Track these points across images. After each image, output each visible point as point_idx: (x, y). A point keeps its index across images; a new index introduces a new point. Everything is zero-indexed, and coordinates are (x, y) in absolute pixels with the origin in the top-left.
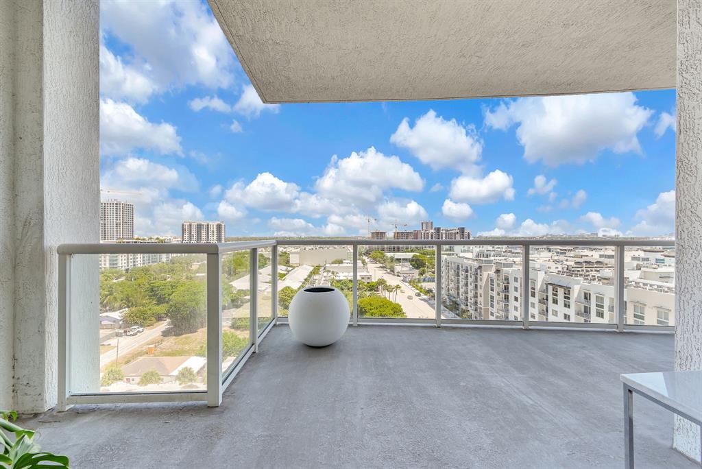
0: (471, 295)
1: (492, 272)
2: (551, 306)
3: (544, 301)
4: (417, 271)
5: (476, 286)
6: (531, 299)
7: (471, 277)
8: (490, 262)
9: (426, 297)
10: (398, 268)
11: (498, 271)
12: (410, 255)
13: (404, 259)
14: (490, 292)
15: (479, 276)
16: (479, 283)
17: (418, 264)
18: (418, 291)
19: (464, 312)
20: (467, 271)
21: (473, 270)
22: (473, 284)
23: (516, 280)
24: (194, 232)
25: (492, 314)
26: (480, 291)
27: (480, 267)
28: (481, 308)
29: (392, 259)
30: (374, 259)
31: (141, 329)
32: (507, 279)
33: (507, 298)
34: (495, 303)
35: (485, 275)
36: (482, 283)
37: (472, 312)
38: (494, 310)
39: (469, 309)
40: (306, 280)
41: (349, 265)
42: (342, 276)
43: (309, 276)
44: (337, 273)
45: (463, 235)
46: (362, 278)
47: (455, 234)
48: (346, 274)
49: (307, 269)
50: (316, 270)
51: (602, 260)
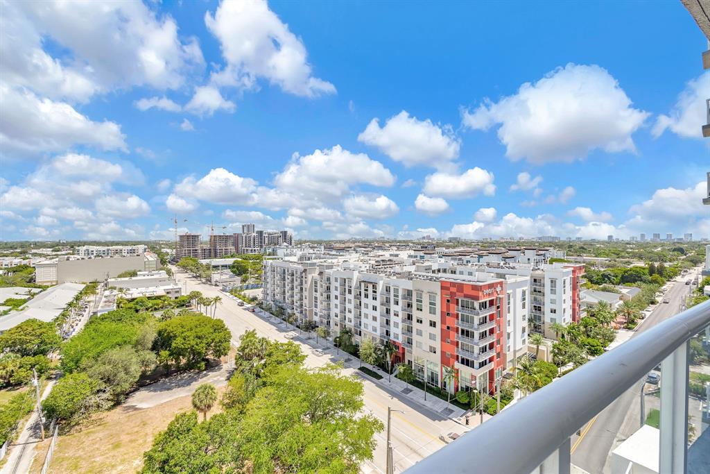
0: (296, 298)
1: (316, 275)
2: (364, 300)
3: (358, 296)
4: (238, 279)
5: (302, 289)
6: (348, 296)
7: (297, 281)
8: (314, 264)
9: (250, 305)
10: (216, 276)
11: (321, 273)
12: (230, 261)
13: (223, 266)
14: (314, 293)
15: (304, 279)
16: (304, 287)
17: (239, 270)
18: (240, 301)
19: (290, 316)
20: (293, 275)
21: (299, 273)
22: (299, 287)
23: (336, 280)
25: (316, 314)
26: (305, 294)
27: (305, 270)
28: (306, 310)
29: (208, 267)
30: (184, 267)
32: (328, 279)
33: (328, 297)
34: (319, 303)
35: (310, 277)
36: (307, 286)
37: (298, 315)
38: (318, 310)
39: (295, 312)
40: (70, 305)
41: (146, 277)
42: (136, 293)
43: (77, 299)
44: (129, 290)
45: (285, 239)
46: (168, 293)
47: (278, 237)
48: (143, 289)
49: (70, 289)
50: (91, 288)
51: (391, 258)
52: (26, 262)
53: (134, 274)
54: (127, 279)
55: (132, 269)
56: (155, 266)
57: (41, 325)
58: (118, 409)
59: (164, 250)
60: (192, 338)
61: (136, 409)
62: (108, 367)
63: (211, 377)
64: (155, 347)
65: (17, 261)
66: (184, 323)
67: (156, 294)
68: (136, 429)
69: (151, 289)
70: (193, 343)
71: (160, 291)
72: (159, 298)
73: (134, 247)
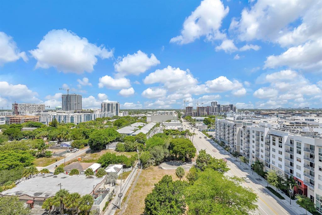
0: (231, 138)
1: (241, 128)
2: (272, 146)
3: (268, 143)
4: (206, 126)
5: (234, 134)
6: (261, 142)
7: (231, 130)
8: (241, 122)
9: (209, 139)
10: (197, 124)
11: (244, 127)
12: (203, 118)
13: (200, 120)
14: (241, 137)
15: (235, 129)
16: (235, 133)
17: (207, 122)
18: (205, 136)
19: (227, 147)
20: (229, 127)
21: (232, 126)
22: (232, 133)
23: (253, 132)
24: (106, 107)
25: (242, 149)
26: (236, 137)
27: (235, 125)
28: (236, 146)
29: (195, 120)
30: (187, 119)
31: (78, 150)
32: (249, 131)
33: (249, 141)
34: (243, 143)
35: (238, 129)
36: (236, 133)
37: (231, 147)
38: (243, 147)
39: (230, 145)
40: (151, 129)
41: (174, 123)
42: (169, 128)
43: (153, 128)
44: (167, 126)
45: (232, 108)
46: (179, 129)
47: (228, 108)
48: (171, 127)
49: (152, 124)
50: (158, 125)
51: (306, 122)
52: (145, 115)
53: (170, 121)
54: (168, 123)
55: (169, 119)
56: (176, 118)
57: (143, 135)
58: (157, 167)
59: (181, 113)
60: (180, 147)
61: (162, 169)
62: (155, 152)
63: (187, 165)
64: (169, 148)
65: (144, 115)
66: (178, 141)
67: (175, 129)
68: (160, 176)
69: (174, 127)
70: (180, 150)
71: (176, 128)
72: (175, 130)
73: (172, 111)
